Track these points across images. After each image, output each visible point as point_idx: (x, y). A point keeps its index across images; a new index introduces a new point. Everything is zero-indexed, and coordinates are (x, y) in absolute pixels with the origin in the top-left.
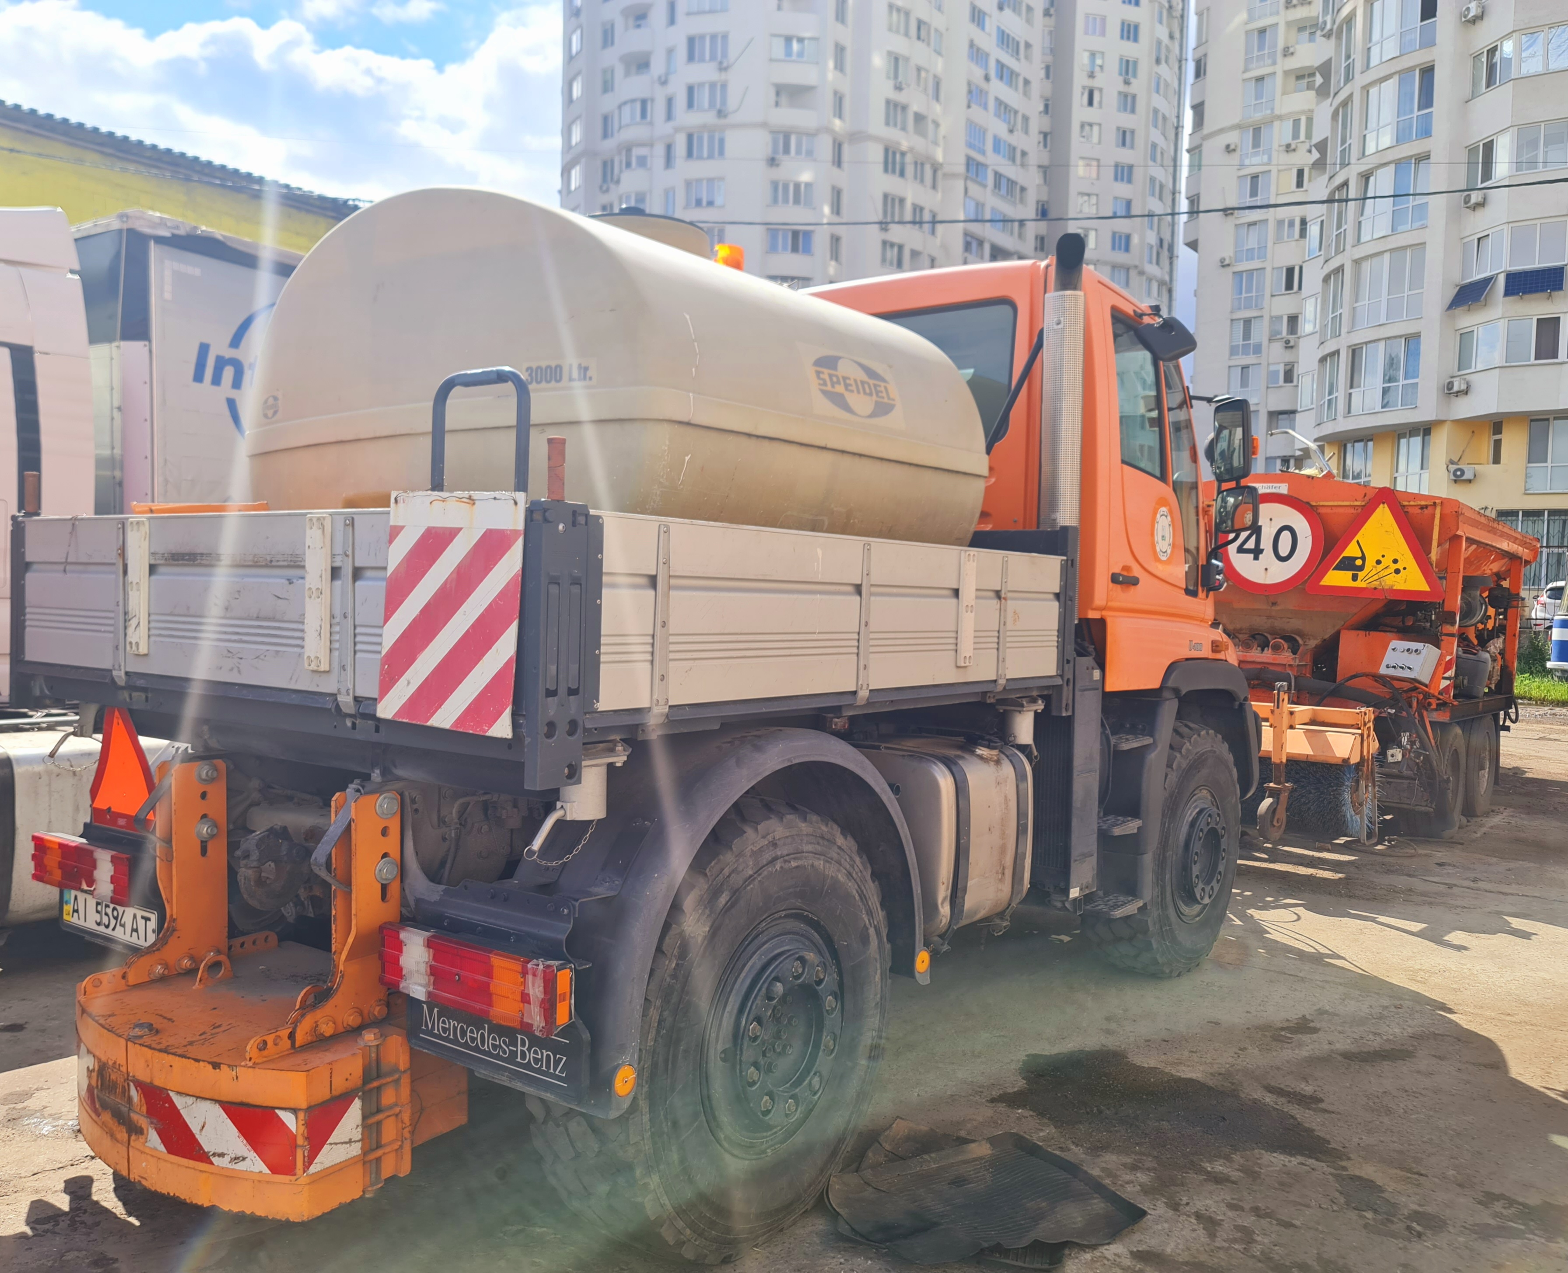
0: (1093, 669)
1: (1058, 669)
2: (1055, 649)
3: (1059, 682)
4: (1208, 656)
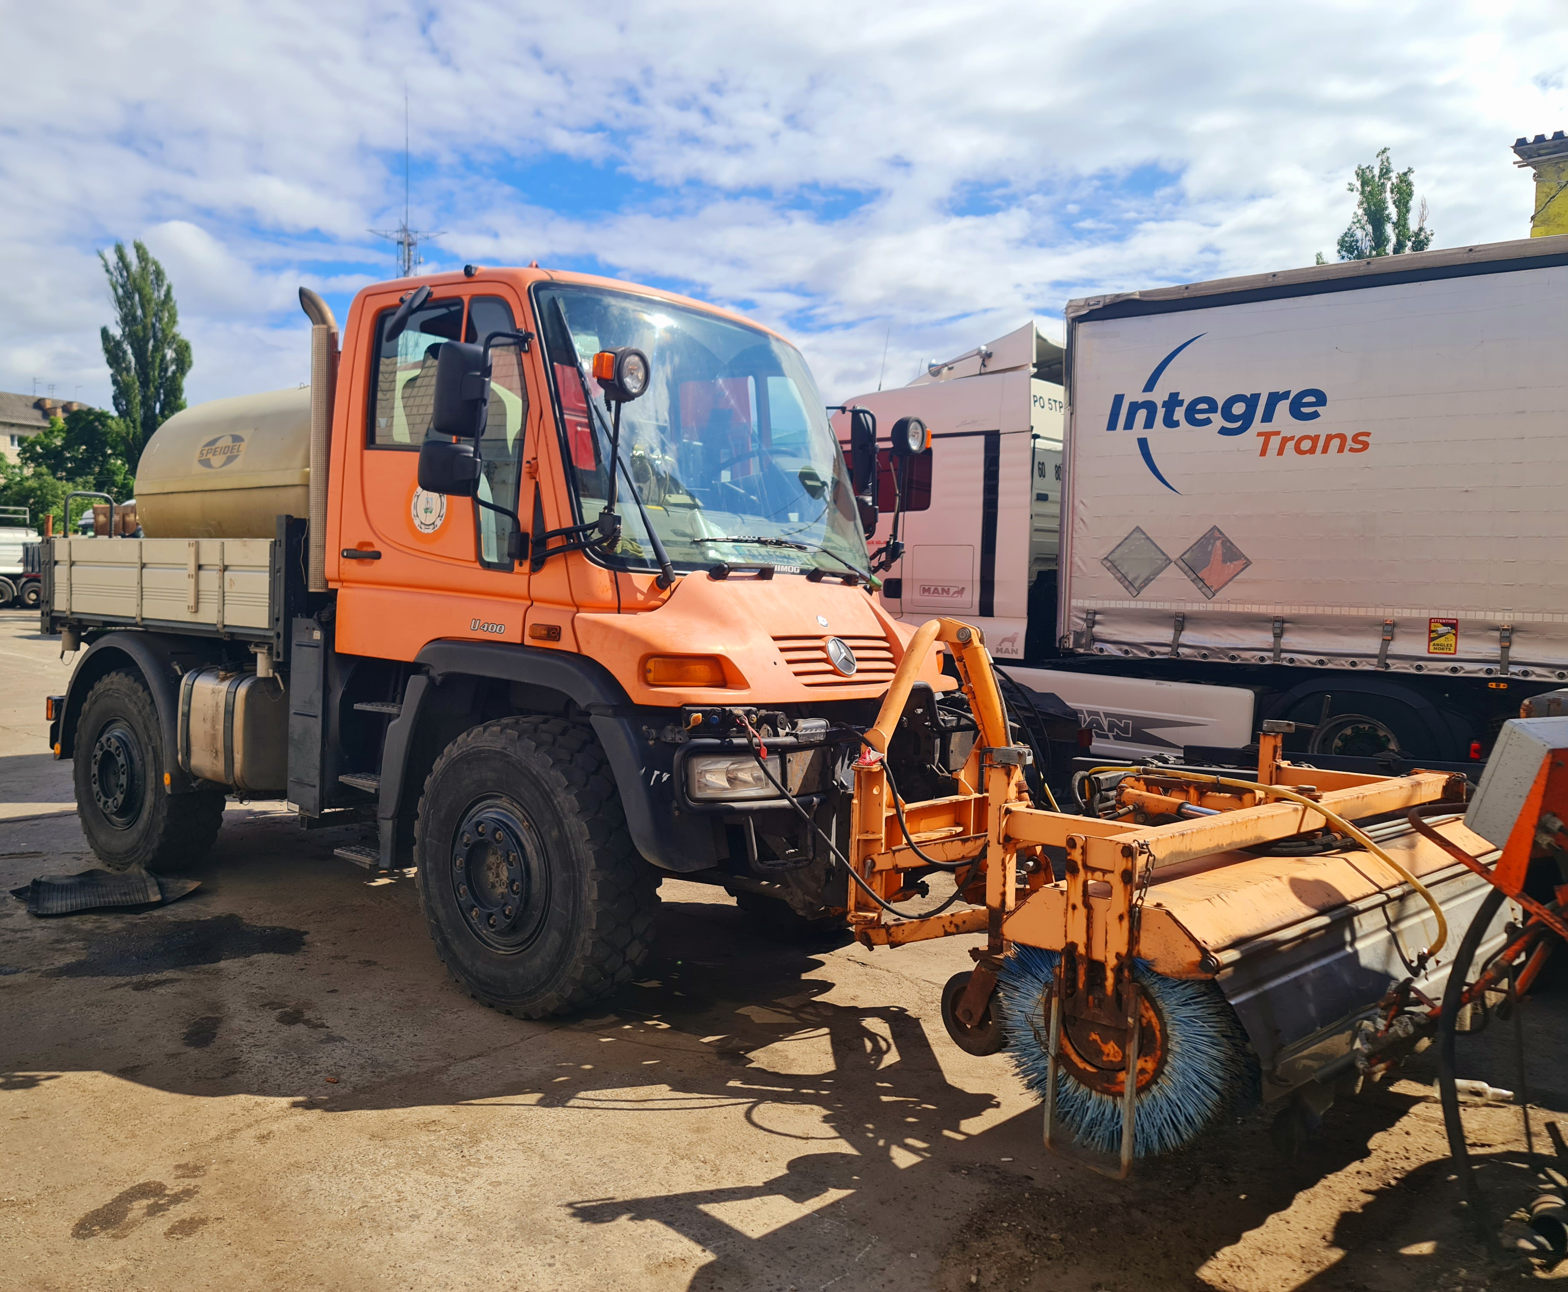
0: (314, 629)
1: (269, 624)
2: (267, 608)
3: (271, 634)
4: (519, 641)
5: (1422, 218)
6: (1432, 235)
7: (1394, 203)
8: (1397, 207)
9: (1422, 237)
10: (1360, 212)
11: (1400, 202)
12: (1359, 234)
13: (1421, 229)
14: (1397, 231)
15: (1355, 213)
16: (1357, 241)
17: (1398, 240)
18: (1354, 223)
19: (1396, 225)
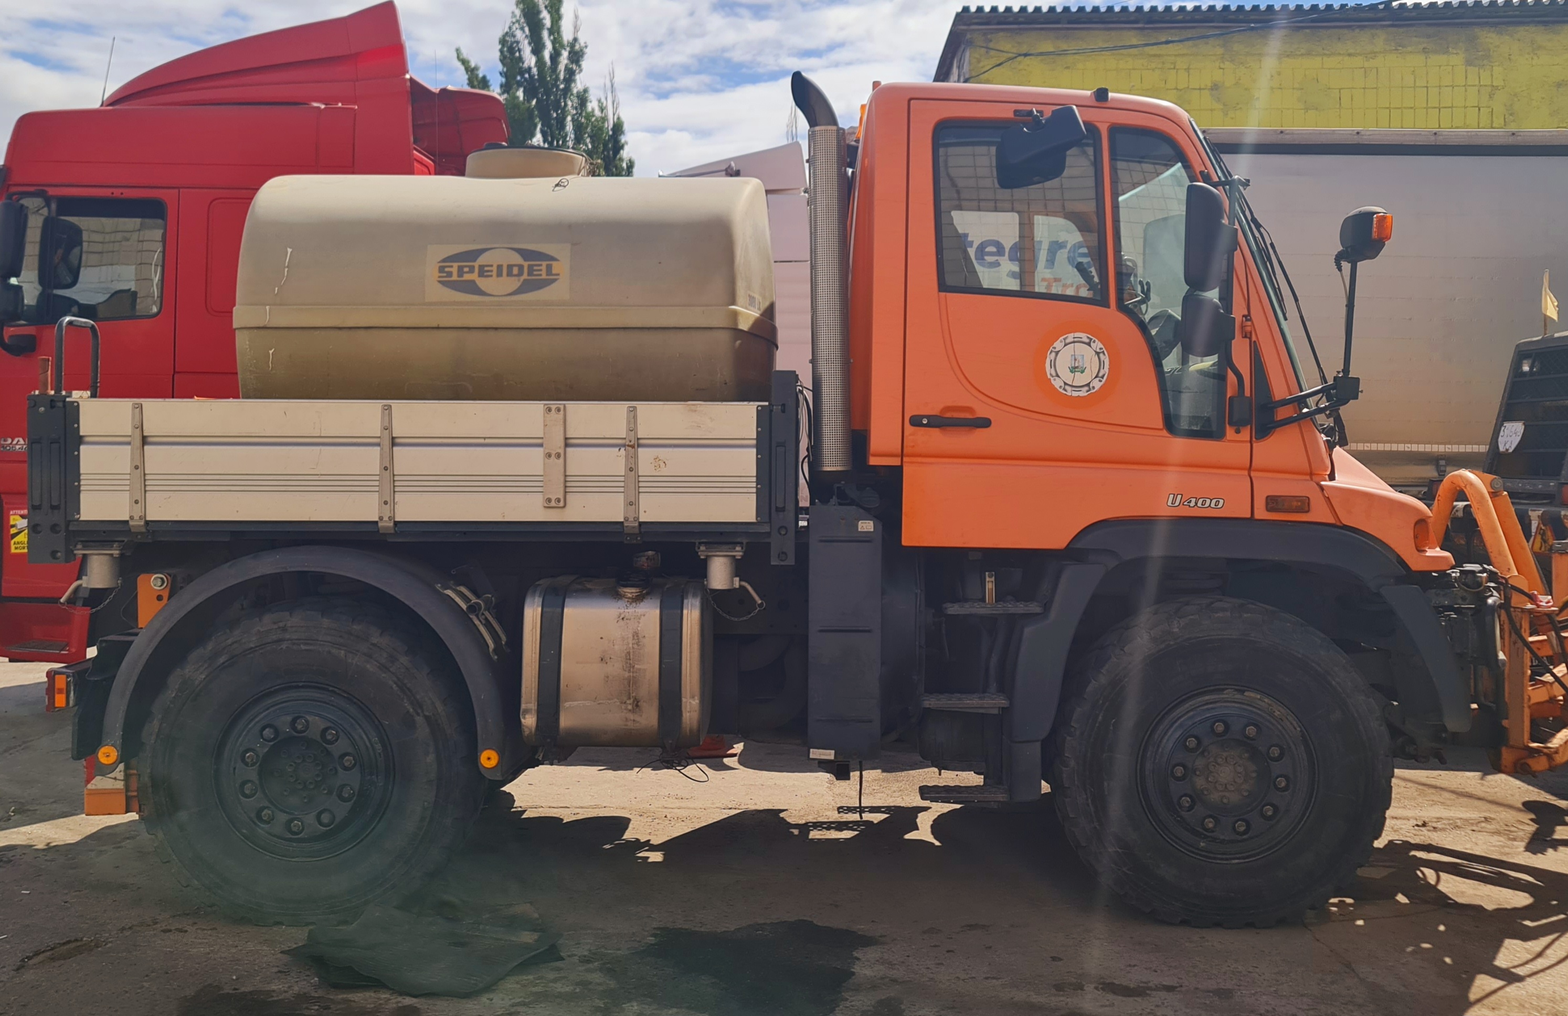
0: (857, 519)
1: (758, 516)
4: (1249, 516)
5: (576, 29)
6: (586, 47)
7: (546, 7)
8: (549, 12)
9: (577, 47)
10: (518, 12)
11: (551, 7)
12: (519, 35)
13: (575, 40)
14: (552, 38)
15: (513, 13)
16: (518, 42)
17: (554, 48)
18: (514, 23)
19: (551, 32)
